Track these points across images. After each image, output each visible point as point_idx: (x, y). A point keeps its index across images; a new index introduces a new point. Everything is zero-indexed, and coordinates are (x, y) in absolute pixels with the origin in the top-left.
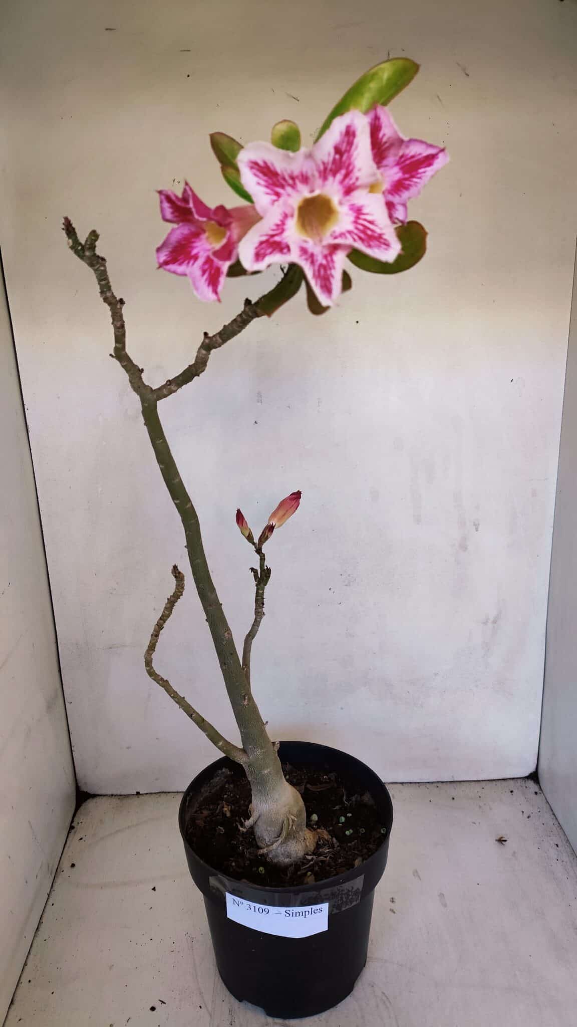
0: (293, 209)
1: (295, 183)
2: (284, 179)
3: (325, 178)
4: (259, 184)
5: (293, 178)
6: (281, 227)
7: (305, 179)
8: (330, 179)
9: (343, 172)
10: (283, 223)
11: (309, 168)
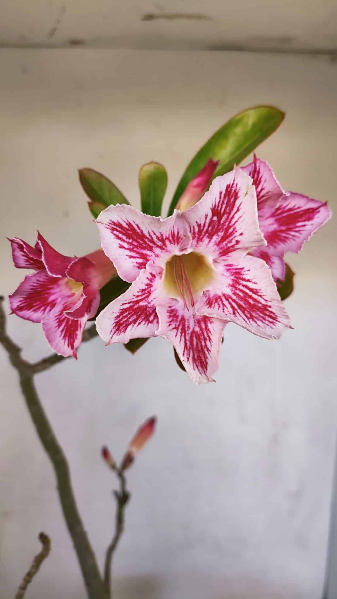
0: (161, 268)
1: (165, 244)
2: (152, 241)
3: (200, 240)
4: (121, 247)
5: (162, 240)
6: (147, 292)
7: (175, 239)
8: (206, 240)
9: (221, 234)
10: (150, 286)
11: (182, 229)
